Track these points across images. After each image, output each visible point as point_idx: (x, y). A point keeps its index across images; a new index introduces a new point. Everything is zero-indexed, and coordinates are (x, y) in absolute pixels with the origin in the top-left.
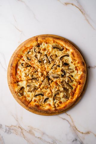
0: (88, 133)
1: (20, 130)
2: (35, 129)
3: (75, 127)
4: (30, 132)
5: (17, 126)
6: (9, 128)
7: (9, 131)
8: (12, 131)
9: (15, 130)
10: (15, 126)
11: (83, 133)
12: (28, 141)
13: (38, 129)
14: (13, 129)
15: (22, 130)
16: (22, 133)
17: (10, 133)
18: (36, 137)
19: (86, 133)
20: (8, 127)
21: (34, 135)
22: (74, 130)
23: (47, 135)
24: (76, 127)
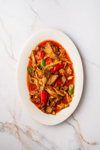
0: (95, 144)
1: (15, 129)
2: (34, 130)
3: (81, 134)
4: (28, 133)
5: (13, 125)
6: (2, 125)
7: (2, 128)
8: (6, 129)
9: (10, 129)
10: (10, 124)
11: (88, 143)
12: (23, 143)
13: (38, 132)
14: (7, 127)
15: (18, 129)
16: (18, 133)
17: (3, 131)
18: (33, 140)
19: (93, 144)
20: (2, 123)
21: (32, 137)
22: (79, 138)
23: (47, 140)
24: (82, 136)
